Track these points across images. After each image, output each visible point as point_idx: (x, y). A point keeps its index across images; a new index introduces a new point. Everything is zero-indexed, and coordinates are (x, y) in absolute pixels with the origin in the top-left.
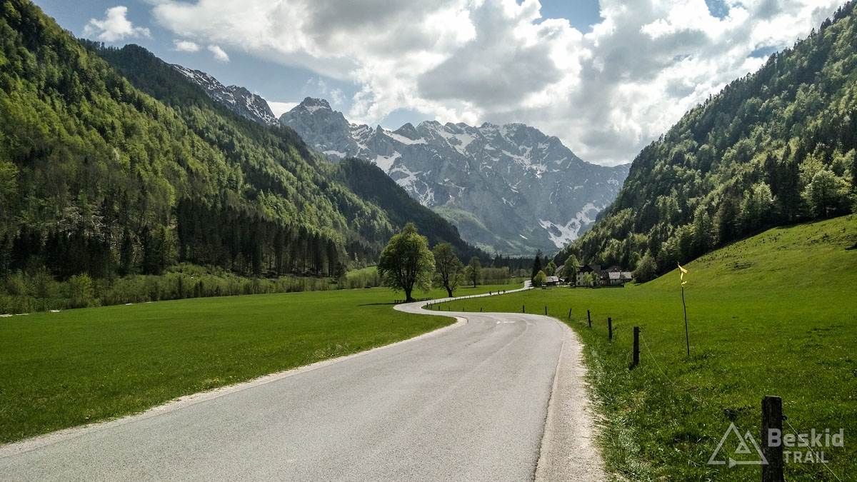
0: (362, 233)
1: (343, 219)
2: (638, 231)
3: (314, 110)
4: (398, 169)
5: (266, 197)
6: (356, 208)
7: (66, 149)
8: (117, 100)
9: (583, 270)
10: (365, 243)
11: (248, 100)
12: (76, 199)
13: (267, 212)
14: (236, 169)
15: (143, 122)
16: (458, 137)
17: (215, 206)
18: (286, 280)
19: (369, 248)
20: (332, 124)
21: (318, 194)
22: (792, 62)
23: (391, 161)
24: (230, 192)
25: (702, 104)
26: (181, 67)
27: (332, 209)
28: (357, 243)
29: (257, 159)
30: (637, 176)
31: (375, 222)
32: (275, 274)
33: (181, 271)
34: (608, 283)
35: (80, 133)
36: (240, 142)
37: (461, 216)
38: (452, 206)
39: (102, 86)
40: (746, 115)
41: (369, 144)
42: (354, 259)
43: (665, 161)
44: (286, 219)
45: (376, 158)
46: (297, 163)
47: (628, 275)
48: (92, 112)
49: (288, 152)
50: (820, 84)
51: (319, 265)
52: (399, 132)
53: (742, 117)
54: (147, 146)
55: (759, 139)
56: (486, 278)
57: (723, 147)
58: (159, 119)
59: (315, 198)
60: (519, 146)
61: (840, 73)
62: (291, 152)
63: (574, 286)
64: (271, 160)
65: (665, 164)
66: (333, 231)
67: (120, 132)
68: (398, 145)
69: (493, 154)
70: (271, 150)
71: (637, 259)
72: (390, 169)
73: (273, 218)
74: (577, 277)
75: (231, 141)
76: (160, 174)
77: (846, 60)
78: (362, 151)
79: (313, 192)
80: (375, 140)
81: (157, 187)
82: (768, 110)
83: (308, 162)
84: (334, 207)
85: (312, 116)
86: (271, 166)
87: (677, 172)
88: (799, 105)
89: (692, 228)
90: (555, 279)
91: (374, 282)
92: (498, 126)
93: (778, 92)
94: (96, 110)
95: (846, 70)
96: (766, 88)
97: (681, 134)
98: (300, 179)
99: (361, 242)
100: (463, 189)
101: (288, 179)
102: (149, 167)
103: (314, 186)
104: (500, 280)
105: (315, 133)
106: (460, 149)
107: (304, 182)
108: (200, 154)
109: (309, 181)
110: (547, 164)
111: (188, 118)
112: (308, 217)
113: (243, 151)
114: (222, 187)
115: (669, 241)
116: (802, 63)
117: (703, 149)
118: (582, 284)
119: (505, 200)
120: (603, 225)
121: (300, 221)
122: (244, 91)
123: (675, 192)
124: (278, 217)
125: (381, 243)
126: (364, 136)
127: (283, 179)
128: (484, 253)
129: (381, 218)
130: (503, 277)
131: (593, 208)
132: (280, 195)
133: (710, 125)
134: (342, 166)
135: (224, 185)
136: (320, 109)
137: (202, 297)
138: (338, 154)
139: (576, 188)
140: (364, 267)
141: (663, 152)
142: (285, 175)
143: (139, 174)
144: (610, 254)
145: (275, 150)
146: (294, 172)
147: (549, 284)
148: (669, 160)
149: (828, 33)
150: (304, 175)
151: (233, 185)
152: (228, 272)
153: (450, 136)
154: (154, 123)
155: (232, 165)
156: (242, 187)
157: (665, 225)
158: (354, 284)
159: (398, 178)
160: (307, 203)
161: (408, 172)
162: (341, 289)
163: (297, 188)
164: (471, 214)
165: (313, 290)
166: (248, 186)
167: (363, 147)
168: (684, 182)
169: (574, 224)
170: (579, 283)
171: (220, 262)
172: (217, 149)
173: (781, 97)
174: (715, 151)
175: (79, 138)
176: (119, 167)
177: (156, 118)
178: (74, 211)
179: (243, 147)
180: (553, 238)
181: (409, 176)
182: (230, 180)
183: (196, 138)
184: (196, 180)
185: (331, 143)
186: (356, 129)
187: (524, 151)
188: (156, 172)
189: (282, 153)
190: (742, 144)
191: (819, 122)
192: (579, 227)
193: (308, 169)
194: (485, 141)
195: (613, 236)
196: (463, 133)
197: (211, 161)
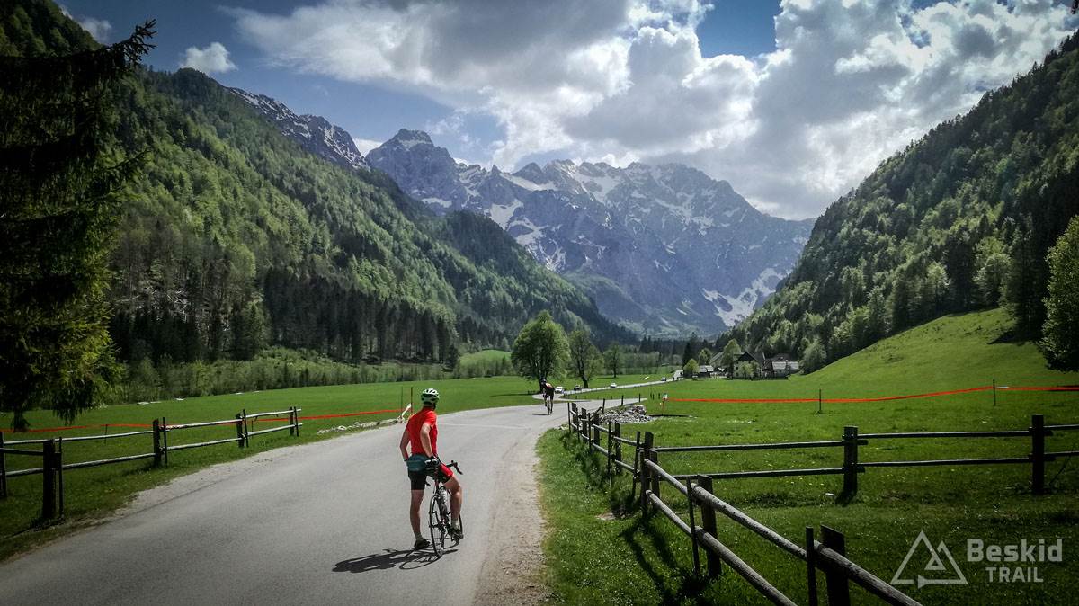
0: (474, 308)
1: (449, 289)
2: (815, 311)
3: (411, 146)
4: (519, 223)
5: (359, 264)
6: (466, 275)
7: (134, 210)
8: (180, 145)
9: (742, 358)
10: (479, 321)
11: (327, 133)
12: (148, 271)
13: (360, 283)
14: (321, 229)
15: (212, 173)
16: (598, 181)
17: (303, 277)
18: (391, 367)
19: (484, 327)
20: (432, 163)
21: (420, 257)
22: (1009, 102)
23: (510, 211)
24: (318, 258)
25: (902, 152)
26: (242, 92)
27: (437, 276)
28: (469, 319)
29: (343, 213)
30: (820, 241)
31: (491, 293)
32: (376, 359)
33: (274, 356)
34: (773, 375)
35: (146, 191)
36: (322, 191)
37: (601, 284)
38: (588, 271)
39: (163, 128)
40: (952, 168)
41: (481, 189)
42: (466, 341)
43: (854, 223)
44: (385, 291)
45: (490, 207)
46: (392, 217)
47: (795, 365)
48: (155, 162)
49: (382, 204)
50: (1038, 134)
51: (428, 348)
52: (521, 174)
53: (948, 171)
54: (221, 202)
55: (967, 200)
56: (629, 367)
57: (923, 207)
58: (230, 168)
59: (415, 262)
60: (676, 192)
61: (1060, 122)
62: (385, 203)
63: (730, 377)
64: (360, 214)
65: (853, 228)
66: (440, 306)
67: (189, 185)
68: (519, 192)
69: (642, 202)
70: (360, 200)
71: (806, 346)
72: (509, 222)
73: (369, 290)
74: (735, 367)
75: (312, 191)
76: (236, 238)
77: (1069, 105)
78: (472, 199)
79: (413, 255)
80: (489, 185)
81: (236, 253)
82: (979, 163)
83: (406, 216)
84: (439, 274)
85: (408, 153)
86: (361, 223)
87: (866, 237)
88: (1013, 158)
89: (866, 312)
90: (710, 368)
91: (494, 370)
92: (650, 168)
93: (991, 141)
94: (160, 161)
95: (1069, 118)
96: (977, 135)
97: (875, 188)
98: (397, 238)
99: (474, 319)
100: (603, 248)
101: (382, 239)
102: (225, 230)
103: (415, 247)
104: (648, 368)
105: (411, 176)
106: (600, 197)
107: (401, 242)
108: (279, 210)
109: (408, 240)
110: (714, 217)
111: (257, 161)
112: (409, 290)
113: (327, 204)
114: (305, 251)
115: (841, 326)
116: (1020, 105)
117: (899, 209)
118: (741, 375)
119: (657, 264)
120: (777, 301)
121: (399, 293)
122: (322, 122)
123: (864, 263)
124: (374, 288)
125: (498, 320)
126: (475, 179)
127: (377, 239)
128: (630, 332)
129: (497, 288)
130: (650, 365)
131: (774, 274)
132: (375, 261)
133: (910, 178)
134: (448, 220)
135: (309, 250)
136: (418, 145)
137: (308, 386)
138: (441, 202)
139: (751, 248)
140: (478, 351)
141: (852, 211)
142: (378, 235)
143: (216, 239)
144: (780, 338)
145: (365, 201)
146: (388, 228)
147: (701, 375)
148: (858, 221)
149: (1052, 70)
150: (402, 232)
151: (317, 247)
152: (324, 357)
153: (587, 179)
154: (226, 174)
155: (317, 224)
156: (330, 251)
157: (846, 305)
158: (472, 373)
159: (519, 234)
160: (406, 268)
161: (531, 226)
162: (459, 378)
163: (393, 251)
164: (613, 282)
165: (426, 379)
166: (338, 250)
167: (474, 193)
168: (876, 250)
169: (748, 295)
170: (737, 374)
171: (315, 345)
172: (300, 204)
173: (995, 147)
174: (913, 212)
175: (145, 196)
176: (194, 230)
177: (226, 167)
178: (148, 285)
179: (326, 199)
180: (721, 313)
181: (532, 231)
182: (314, 242)
183: (275, 190)
184: (278, 245)
185: (433, 189)
186: (464, 170)
187: (684, 199)
188: (231, 235)
189: (375, 206)
190: (945, 205)
191: (1029, 183)
192: (756, 299)
193: (407, 225)
194: (633, 188)
195: (787, 316)
196: (604, 176)
197: (293, 219)
